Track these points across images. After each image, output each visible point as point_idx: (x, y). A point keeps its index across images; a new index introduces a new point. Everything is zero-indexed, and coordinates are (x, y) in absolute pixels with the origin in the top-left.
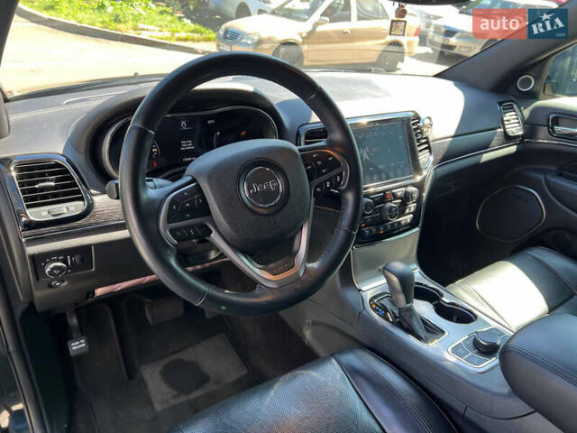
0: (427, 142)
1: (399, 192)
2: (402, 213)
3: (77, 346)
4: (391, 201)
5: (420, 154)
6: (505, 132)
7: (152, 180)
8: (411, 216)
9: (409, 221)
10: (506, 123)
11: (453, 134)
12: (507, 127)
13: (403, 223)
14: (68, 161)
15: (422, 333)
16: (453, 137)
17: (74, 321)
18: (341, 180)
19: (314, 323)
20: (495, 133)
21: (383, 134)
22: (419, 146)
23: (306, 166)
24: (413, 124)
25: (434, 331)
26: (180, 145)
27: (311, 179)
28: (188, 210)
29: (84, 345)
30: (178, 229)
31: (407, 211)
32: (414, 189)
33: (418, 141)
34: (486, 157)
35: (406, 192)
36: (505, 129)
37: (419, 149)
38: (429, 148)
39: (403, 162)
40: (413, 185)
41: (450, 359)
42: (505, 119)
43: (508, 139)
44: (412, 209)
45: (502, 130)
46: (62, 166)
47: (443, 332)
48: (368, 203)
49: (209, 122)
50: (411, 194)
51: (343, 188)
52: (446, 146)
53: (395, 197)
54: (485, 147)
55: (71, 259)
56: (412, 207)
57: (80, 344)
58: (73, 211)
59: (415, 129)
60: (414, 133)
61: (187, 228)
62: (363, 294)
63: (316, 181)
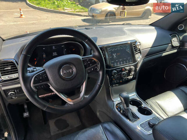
0: (140, 50)
1: (127, 68)
2: (129, 75)
3: (26, 115)
4: (124, 71)
5: (136, 55)
6: (172, 45)
7: (36, 68)
8: (133, 76)
9: (131, 78)
10: (172, 42)
11: (151, 46)
12: (173, 43)
13: (129, 78)
14: (16, 61)
15: (131, 118)
16: (151, 48)
17: (26, 106)
18: (97, 68)
19: (100, 111)
20: (168, 45)
21: (122, 49)
22: (135, 52)
23: (84, 64)
24: (134, 45)
25: (135, 117)
26: (53, 54)
27: (86, 68)
28: (41, 80)
29: (28, 114)
30: (38, 86)
31: (131, 74)
32: (133, 67)
33: (135, 50)
34: (164, 54)
35: (130, 68)
36: (172, 44)
37: (135, 53)
38: (140, 52)
39: (129, 58)
40: (133, 66)
41: (139, 128)
42: (172, 40)
43: (173, 47)
44: (133, 74)
45: (171, 44)
46: (13, 62)
47: (139, 118)
48: (115, 72)
49: (62, 46)
50: (132, 69)
51: (98, 70)
52: (148, 51)
53: (126, 70)
54: (164, 50)
55: (16, 91)
56: (133, 73)
57: (27, 114)
58: (16, 77)
59: (134, 46)
60: (134, 48)
61: (41, 85)
62: (114, 103)
63: (87, 69)
